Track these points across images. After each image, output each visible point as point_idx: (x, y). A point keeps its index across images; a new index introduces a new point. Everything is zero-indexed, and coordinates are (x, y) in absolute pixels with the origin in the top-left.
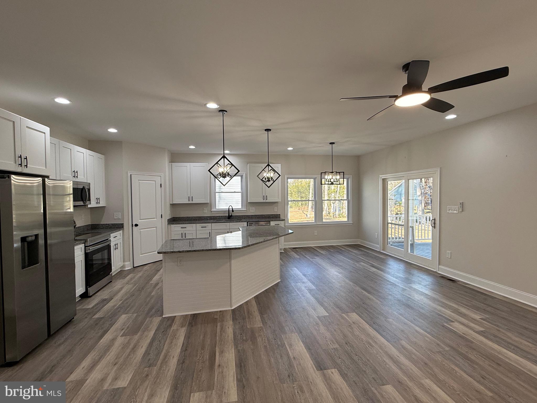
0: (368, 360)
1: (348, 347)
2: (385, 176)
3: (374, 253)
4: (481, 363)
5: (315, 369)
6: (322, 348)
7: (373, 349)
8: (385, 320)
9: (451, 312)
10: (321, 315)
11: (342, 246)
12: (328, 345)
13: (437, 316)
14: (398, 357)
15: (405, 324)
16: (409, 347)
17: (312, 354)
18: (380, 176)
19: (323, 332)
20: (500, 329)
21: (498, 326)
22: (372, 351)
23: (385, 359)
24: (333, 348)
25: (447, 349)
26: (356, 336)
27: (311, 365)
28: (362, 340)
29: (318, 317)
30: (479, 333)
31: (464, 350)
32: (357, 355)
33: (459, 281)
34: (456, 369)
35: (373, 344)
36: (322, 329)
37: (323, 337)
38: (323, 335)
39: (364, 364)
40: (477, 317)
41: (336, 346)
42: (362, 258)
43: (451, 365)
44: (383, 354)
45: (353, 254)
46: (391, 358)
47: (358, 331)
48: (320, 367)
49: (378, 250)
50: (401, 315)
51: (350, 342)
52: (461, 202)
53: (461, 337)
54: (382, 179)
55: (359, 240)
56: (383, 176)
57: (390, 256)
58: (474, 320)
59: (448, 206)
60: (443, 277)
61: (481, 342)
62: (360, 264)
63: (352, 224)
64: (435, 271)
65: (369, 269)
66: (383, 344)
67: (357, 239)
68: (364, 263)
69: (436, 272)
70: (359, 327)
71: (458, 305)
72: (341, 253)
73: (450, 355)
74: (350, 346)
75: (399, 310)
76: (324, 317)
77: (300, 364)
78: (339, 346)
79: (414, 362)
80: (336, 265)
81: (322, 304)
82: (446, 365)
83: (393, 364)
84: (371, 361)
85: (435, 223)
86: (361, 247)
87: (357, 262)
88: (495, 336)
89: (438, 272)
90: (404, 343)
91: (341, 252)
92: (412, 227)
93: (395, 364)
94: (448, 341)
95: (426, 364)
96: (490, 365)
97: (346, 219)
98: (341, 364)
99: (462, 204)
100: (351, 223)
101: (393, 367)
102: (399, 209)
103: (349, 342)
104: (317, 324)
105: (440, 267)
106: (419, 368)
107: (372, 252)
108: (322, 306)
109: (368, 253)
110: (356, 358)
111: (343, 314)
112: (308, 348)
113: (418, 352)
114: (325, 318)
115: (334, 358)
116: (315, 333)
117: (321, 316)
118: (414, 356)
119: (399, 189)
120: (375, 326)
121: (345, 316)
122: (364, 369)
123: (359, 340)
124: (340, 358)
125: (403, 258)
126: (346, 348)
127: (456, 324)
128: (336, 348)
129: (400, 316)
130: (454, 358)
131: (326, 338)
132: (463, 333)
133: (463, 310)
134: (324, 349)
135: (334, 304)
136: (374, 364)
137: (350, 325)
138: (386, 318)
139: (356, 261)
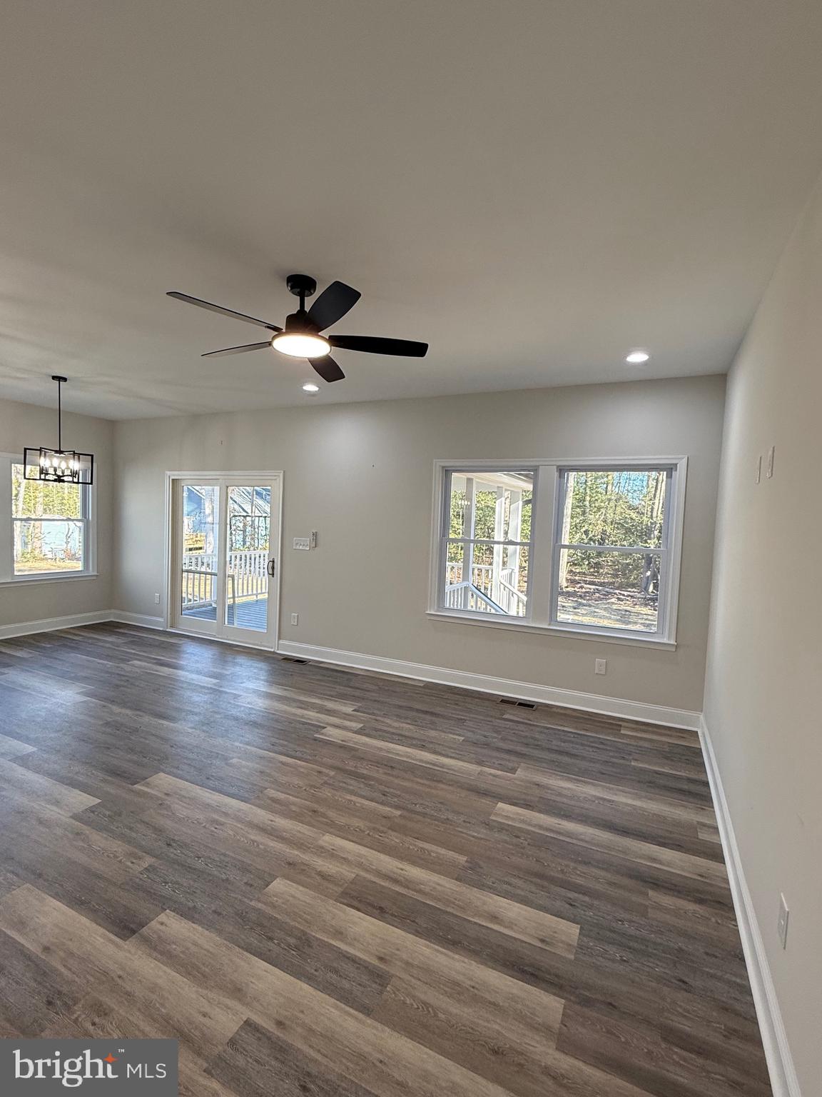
0: (225, 855)
1: (175, 852)
2: (179, 475)
3: (154, 637)
4: (375, 775)
5: (117, 940)
6: (114, 884)
7: (226, 830)
8: (226, 764)
9: (317, 712)
10: (80, 808)
11: (71, 631)
12: (127, 869)
13: (301, 725)
14: (272, 821)
15: (261, 757)
16: (282, 796)
17: (95, 911)
18: (168, 473)
19: (102, 846)
20: (378, 718)
21: (373, 714)
22: (226, 834)
23: (253, 837)
24: (142, 869)
25: (332, 773)
26: (183, 818)
27: (103, 936)
28: (198, 822)
29: (75, 817)
30: (357, 732)
31: (350, 765)
32: (200, 856)
33: (310, 660)
34: (353, 798)
35: (221, 819)
36: (99, 840)
37: (108, 856)
38: (105, 854)
39: (219, 866)
40: (349, 710)
41: (148, 861)
42: (133, 651)
43: (345, 797)
44: (246, 829)
45: (108, 645)
46: (262, 829)
47: (183, 806)
48: (126, 927)
49: (161, 629)
50: (248, 744)
51: (176, 838)
52: (314, 531)
53: (341, 747)
54: (173, 480)
55: (113, 611)
56: (175, 475)
57: (188, 637)
58: (346, 716)
59: (295, 539)
60: (287, 659)
61: (365, 744)
62: (133, 665)
63: (95, 578)
64: (272, 650)
65: (157, 671)
66: (239, 810)
67: (108, 611)
68: (140, 660)
69: (274, 653)
70: (181, 798)
71: (321, 698)
72: (77, 648)
73: (339, 781)
74: (178, 845)
75: (242, 736)
76: (92, 810)
77: (72, 954)
78: (154, 860)
79: (296, 817)
80: (71, 679)
81: (73, 784)
82: (340, 799)
83: (269, 838)
84: (231, 854)
85: (273, 568)
86: (120, 628)
87: (123, 661)
88: (376, 730)
89: (278, 652)
90: (272, 793)
91: (72, 645)
92: (233, 577)
93: (272, 837)
94: (330, 761)
95: (315, 811)
96: (385, 774)
97: (80, 566)
98: (173, 893)
99: (315, 535)
100: (92, 574)
101: (272, 844)
103: (173, 840)
104: (78, 834)
105: (281, 642)
106: (309, 824)
107: (150, 634)
108: (74, 787)
109: (140, 637)
110: (200, 864)
111: (135, 786)
112: (77, 903)
113: (297, 797)
114: (93, 812)
115: (154, 890)
116: (82, 858)
117: (82, 812)
118: (294, 808)
120: (211, 783)
121: (140, 787)
122: (224, 877)
123: (191, 825)
124: (168, 883)
125: (214, 636)
126: (172, 855)
127: (329, 730)
128: (150, 866)
129: (249, 747)
130: (345, 783)
131: (116, 857)
132: (343, 741)
133: (330, 705)
134: (122, 884)
135: (107, 771)
136: (239, 857)
137: (160, 802)
138: (226, 759)
139: (120, 659)
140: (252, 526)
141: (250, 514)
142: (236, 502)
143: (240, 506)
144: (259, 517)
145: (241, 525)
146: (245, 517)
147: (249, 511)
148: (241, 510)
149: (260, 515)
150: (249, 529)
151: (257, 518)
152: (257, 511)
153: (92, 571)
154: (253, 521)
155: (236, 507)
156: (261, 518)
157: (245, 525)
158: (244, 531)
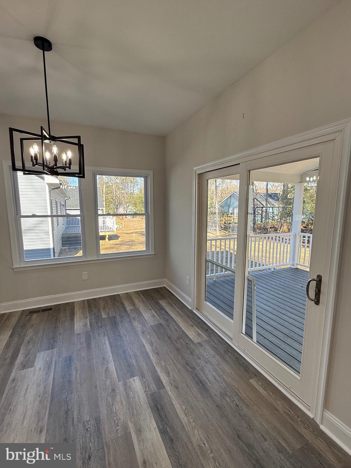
18: (195, 168)
49: (190, 308)
55: (166, 280)
63: (153, 256)
86: (164, 299)
97: (143, 248)
100: (151, 254)
102: (227, 219)
119: (227, 201)
140: (266, 212)
141: (265, 206)
142: (258, 200)
143: (260, 202)
144: (269, 207)
145: (260, 212)
146: (262, 207)
147: (265, 205)
148: (261, 204)
149: (270, 206)
150: (264, 214)
151: (268, 208)
152: (268, 204)
153: (152, 252)
154: (267, 210)
155: (258, 203)
156: (270, 208)
157: (262, 213)
158: (262, 215)
